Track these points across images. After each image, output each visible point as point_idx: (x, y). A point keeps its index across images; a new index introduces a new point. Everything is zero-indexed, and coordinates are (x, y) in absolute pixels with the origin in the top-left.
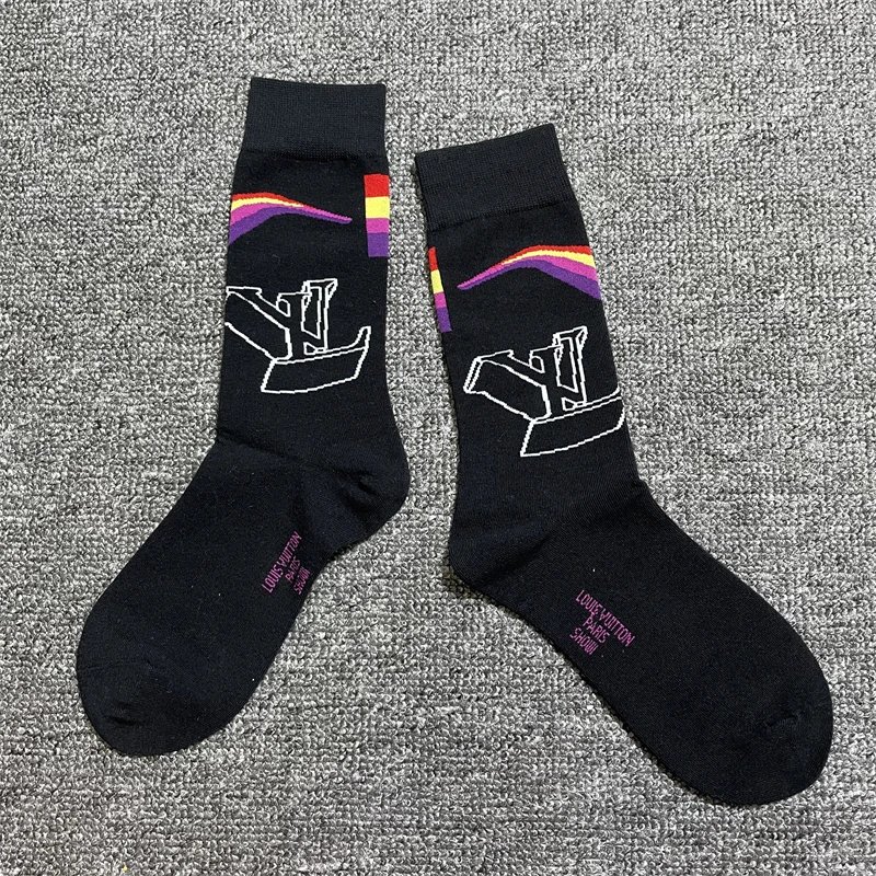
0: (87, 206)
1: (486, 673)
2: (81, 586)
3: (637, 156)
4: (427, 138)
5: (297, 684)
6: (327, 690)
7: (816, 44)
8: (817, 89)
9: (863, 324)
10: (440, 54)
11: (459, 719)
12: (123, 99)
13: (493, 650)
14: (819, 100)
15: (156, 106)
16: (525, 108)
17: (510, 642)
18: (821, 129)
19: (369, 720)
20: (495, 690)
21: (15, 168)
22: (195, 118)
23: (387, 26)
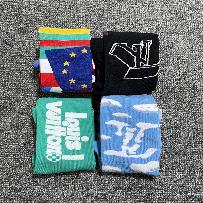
0: (31, 51)
1: (160, 194)
3: (198, 30)
4: (133, 27)
5: (100, 198)
6: (109, 200)
10: (135, 2)
12: (41, 19)
13: (162, 187)
15: (51, 21)
16: (162, 17)
17: (167, 184)
20: (163, 200)
21: (10, 40)
22: (63, 24)
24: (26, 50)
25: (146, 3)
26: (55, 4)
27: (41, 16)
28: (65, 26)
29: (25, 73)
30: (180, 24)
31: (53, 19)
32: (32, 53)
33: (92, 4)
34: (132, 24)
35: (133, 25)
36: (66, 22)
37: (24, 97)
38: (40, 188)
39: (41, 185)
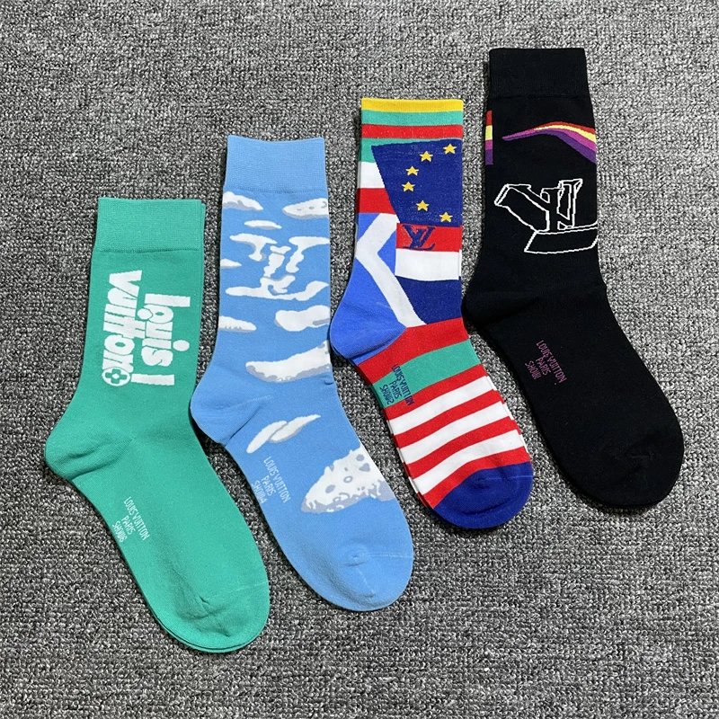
1: (416, 652)
2: (122, 583)
5: (279, 659)
6: (300, 663)
7: (643, 203)
8: (645, 234)
9: (679, 401)
11: (395, 687)
13: (420, 635)
14: (646, 243)
17: (433, 629)
18: (647, 263)
19: (330, 687)
20: (422, 665)
23: (346, 185)
38: (140, 634)
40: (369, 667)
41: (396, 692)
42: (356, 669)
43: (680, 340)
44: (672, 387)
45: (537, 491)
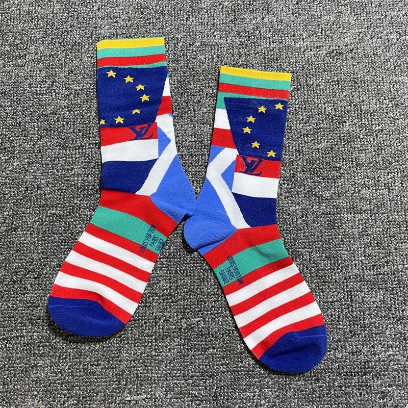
24: (12, 85)
25: (203, 18)
26: (61, 15)
27: (38, 33)
28: (76, 49)
29: (11, 121)
30: (253, 52)
31: (57, 38)
32: (22, 90)
33: (119, 18)
34: (182, 50)
35: (183, 52)
36: (79, 43)
37: (8, 159)
38: (32, 297)
39: (32, 294)
40: (184, 312)
41: (203, 327)
42: (176, 314)
43: (385, 97)
44: (380, 127)
45: (292, 197)
